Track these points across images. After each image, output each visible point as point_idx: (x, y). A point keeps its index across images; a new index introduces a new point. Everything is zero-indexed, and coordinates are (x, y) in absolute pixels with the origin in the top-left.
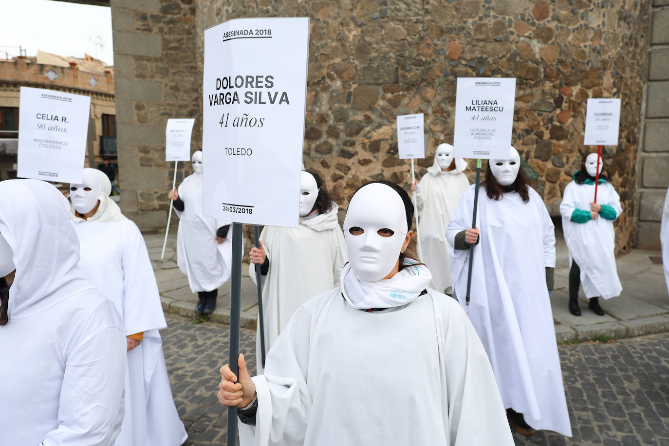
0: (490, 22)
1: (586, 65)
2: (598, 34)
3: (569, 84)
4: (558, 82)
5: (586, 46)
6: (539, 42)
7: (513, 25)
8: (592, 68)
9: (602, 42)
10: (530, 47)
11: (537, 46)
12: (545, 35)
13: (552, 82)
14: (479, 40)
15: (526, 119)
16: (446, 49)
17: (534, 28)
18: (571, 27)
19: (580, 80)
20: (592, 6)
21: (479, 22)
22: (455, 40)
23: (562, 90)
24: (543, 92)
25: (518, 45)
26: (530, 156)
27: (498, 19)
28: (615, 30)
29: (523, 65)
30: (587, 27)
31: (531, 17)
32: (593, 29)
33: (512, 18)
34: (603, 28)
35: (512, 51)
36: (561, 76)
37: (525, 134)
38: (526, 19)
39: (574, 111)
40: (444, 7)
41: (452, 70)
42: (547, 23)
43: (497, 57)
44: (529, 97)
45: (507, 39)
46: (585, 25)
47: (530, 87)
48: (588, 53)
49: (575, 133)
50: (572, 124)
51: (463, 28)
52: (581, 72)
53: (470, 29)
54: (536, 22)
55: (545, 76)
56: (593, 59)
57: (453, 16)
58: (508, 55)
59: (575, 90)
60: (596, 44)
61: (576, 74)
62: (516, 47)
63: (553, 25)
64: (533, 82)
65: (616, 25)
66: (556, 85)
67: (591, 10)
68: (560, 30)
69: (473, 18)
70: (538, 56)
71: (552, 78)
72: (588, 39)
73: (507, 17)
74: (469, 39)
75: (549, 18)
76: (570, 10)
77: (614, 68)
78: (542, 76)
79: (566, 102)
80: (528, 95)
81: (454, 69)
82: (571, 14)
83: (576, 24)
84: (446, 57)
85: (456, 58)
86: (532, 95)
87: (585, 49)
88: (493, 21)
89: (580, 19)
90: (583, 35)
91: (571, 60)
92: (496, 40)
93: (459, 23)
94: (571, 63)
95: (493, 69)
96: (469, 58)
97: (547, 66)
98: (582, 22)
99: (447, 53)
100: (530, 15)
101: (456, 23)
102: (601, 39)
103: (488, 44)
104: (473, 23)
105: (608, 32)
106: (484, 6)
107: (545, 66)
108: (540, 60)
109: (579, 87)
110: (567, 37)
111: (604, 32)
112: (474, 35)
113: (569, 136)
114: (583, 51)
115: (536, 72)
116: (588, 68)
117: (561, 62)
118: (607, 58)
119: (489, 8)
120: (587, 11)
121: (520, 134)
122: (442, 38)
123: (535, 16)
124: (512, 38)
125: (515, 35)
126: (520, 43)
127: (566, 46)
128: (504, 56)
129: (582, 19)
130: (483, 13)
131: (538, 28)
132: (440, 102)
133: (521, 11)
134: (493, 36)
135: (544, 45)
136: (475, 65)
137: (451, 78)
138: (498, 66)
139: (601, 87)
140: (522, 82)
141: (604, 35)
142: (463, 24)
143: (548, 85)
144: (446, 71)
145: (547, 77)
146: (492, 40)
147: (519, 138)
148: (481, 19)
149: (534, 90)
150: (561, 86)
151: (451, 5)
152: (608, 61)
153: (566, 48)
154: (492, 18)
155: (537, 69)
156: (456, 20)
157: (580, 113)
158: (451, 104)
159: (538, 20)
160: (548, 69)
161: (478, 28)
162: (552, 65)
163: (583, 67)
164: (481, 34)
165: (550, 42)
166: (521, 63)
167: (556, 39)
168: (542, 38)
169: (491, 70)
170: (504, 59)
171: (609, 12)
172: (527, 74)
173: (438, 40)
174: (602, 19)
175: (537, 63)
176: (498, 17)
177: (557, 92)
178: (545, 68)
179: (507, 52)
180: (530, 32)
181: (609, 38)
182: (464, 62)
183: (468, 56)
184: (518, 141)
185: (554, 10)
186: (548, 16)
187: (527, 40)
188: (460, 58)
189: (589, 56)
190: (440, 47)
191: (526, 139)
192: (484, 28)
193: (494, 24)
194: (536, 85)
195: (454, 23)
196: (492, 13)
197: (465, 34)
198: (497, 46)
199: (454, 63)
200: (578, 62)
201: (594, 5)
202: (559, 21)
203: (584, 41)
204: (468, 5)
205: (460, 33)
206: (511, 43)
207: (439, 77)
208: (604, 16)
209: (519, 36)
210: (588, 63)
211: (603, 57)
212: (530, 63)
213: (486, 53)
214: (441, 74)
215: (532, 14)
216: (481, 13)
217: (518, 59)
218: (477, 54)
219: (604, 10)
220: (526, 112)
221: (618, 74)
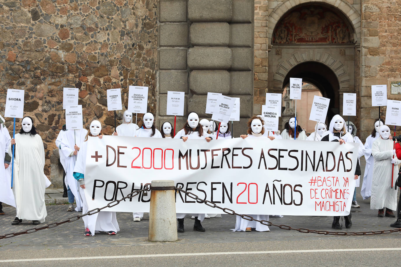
0: (33, 41)
1: (97, 64)
2: (105, 45)
3: (85, 75)
4: (77, 74)
5: (96, 53)
6: (63, 52)
7: (47, 43)
8: (101, 65)
9: (109, 50)
10: (58, 54)
11: (62, 54)
12: (67, 48)
13: (74, 74)
14: (26, 51)
15: (57, 95)
16: (6, 55)
17: (60, 44)
18: (84, 43)
19: (93, 73)
20: (99, 30)
21: (26, 41)
22: (12, 50)
23: (81, 78)
24: (68, 80)
25: (50, 53)
26: (61, 117)
27: (37, 39)
28: (118, 42)
29: (54, 65)
30: (96, 42)
31: (58, 38)
32: (101, 43)
33: (46, 38)
34: (108, 42)
35: (46, 57)
36: (79, 70)
37: (57, 104)
38: (54, 39)
39: (90, 90)
40: (5, 32)
41: (10, 67)
42: (68, 41)
43: (37, 60)
44: (58, 83)
45: (43, 50)
46: (95, 41)
47: (59, 77)
48: (97, 57)
49: (91, 104)
50: (89, 98)
51: (16, 44)
52: (94, 68)
53: (20, 44)
54: (61, 40)
55: (68, 71)
56: (102, 60)
57: (10, 37)
58: (44, 59)
59: (90, 78)
60: (104, 51)
61: (90, 69)
62: (49, 54)
63: (72, 42)
64: (60, 74)
65: (119, 39)
66: (76, 76)
67: (98, 32)
68: (77, 44)
69: (23, 38)
70: (63, 60)
71: (73, 72)
72: (97, 49)
73: (43, 38)
74: (20, 50)
75: (70, 38)
76: (84, 33)
77: (119, 65)
78: (67, 71)
79: (83, 86)
80: (57, 82)
81: (11, 67)
82: (84, 35)
83: (88, 40)
84: (6, 60)
85: (13, 60)
86: (60, 82)
87: (95, 55)
88: (34, 40)
89: (90, 38)
90: (93, 46)
91: (86, 61)
92: (36, 51)
93: (14, 41)
94: (86, 63)
95: (35, 67)
96: (20, 61)
97: (69, 65)
98: (92, 40)
99: (7, 58)
100: (56, 37)
101: (12, 41)
102: (107, 48)
103: (32, 53)
104: (22, 41)
105: (113, 44)
106: (28, 32)
107: (68, 65)
108: (64, 62)
109: (93, 76)
110: (82, 48)
111: (109, 44)
112: (23, 48)
113: (87, 106)
114: (94, 56)
115: (62, 69)
116: (99, 65)
117: (79, 63)
118: (113, 59)
119: (32, 33)
120: (95, 33)
121: (53, 104)
122: (4, 49)
123: (60, 37)
124: (46, 49)
125: (48, 48)
126: (51, 52)
127: (82, 53)
128: (41, 60)
129: (92, 37)
130: (28, 35)
131: (63, 44)
132: (4, 86)
133: (51, 35)
134: (34, 48)
135: (66, 53)
136: (24, 65)
137: (10, 72)
138: (38, 65)
139: (110, 76)
140: (54, 74)
141: (109, 46)
142: (16, 42)
143: (71, 76)
144: (7, 68)
145: (70, 71)
146: (34, 51)
147: (53, 107)
148: (27, 39)
149: (61, 79)
150: (79, 76)
151: (9, 31)
152: (114, 61)
153: (81, 55)
154: (34, 39)
155: (63, 67)
156: (12, 39)
157: (94, 92)
158: (10, 86)
159: (62, 39)
160: (70, 67)
161: (26, 44)
162: (73, 65)
163: (95, 65)
164: (27, 47)
165: (71, 52)
166: (53, 64)
167: (75, 49)
168: (66, 49)
169: (34, 68)
170: (42, 61)
171: (112, 32)
172: (57, 70)
173: (2, 50)
174: (107, 36)
175: (63, 64)
176: (37, 38)
177: (77, 80)
178: (68, 67)
179: (43, 58)
180: (58, 46)
181: (114, 47)
182: (17, 63)
183: (20, 59)
184: (52, 108)
185: (72, 33)
186: (69, 37)
187: (56, 50)
188: (15, 61)
189: (99, 59)
190: (3, 54)
191: (57, 107)
192: (29, 44)
193: (35, 41)
194: (63, 76)
195: (10, 41)
196: (33, 36)
197: (18, 47)
198: (38, 54)
199: (11, 63)
200: (91, 62)
201: (101, 29)
202: (77, 39)
203: (94, 50)
204: (19, 31)
205: (15, 46)
206: (46, 52)
207: (2, 71)
208: (108, 35)
209: (51, 49)
210: (98, 62)
211: (109, 59)
212: (58, 64)
213: (30, 58)
214: (3, 69)
215: (58, 36)
216: (27, 36)
217: (50, 61)
218: (25, 58)
219: (108, 31)
220: (57, 92)
221: (124, 68)
